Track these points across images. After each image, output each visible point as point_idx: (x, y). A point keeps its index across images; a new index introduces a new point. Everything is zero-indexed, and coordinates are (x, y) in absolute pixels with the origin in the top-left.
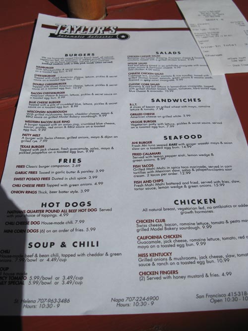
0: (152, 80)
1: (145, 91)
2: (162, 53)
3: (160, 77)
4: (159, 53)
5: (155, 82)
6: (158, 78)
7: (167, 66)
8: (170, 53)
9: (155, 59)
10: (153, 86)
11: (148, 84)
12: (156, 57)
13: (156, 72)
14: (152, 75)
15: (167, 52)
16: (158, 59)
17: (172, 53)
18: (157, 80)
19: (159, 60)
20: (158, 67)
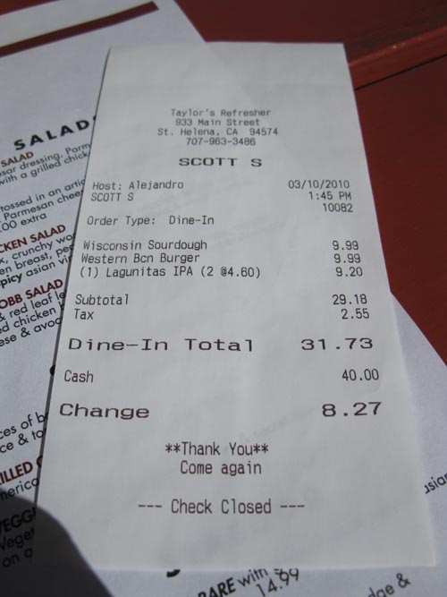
0: (30, 274)
1: (13, 338)
2: (35, 139)
3: (56, 246)
4: (27, 141)
5: (43, 279)
6: (52, 253)
7: (69, 187)
8: (65, 130)
9: (18, 173)
10: (39, 298)
11: (18, 298)
12: (17, 165)
13: (35, 229)
14: (24, 248)
15: (56, 131)
16: (28, 171)
17: (74, 127)
18: (47, 268)
19: (34, 174)
20: (35, 204)
